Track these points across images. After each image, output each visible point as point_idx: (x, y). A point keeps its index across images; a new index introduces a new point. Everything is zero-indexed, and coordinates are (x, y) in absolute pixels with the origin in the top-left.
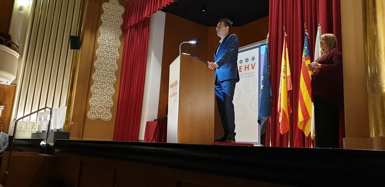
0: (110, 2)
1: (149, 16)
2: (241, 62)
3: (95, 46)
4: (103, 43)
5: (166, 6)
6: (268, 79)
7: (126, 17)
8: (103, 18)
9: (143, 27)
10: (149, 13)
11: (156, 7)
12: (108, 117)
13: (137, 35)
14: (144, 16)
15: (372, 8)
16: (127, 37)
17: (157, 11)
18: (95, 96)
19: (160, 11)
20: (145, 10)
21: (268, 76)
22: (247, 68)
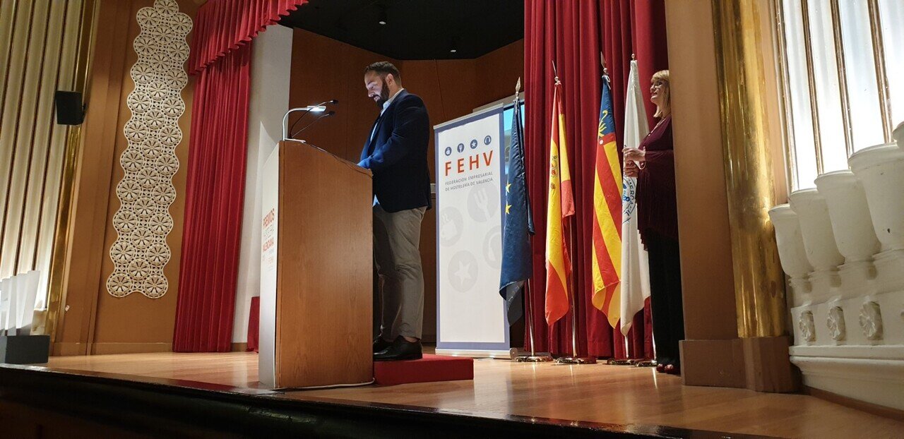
0: (155, 6)
1: (250, 39)
2: (461, 149)
3: (122, 115)
4: (140, 107)
5: (288, 14)
6: (520, 190)
7: (196, 41)
8: (140, 45)
9: (237, 65)
10: (250, 32)
11: (265, 16)
12: (158, 289)
13: (224, 85)
14: (238, 37)
15: (733, 20)
16: (199, 91)
17: (268, 27)
18: (123, 237)
19: (276, 26)
20: (240, 21)
21: (520, 182)
22: (475, 164)
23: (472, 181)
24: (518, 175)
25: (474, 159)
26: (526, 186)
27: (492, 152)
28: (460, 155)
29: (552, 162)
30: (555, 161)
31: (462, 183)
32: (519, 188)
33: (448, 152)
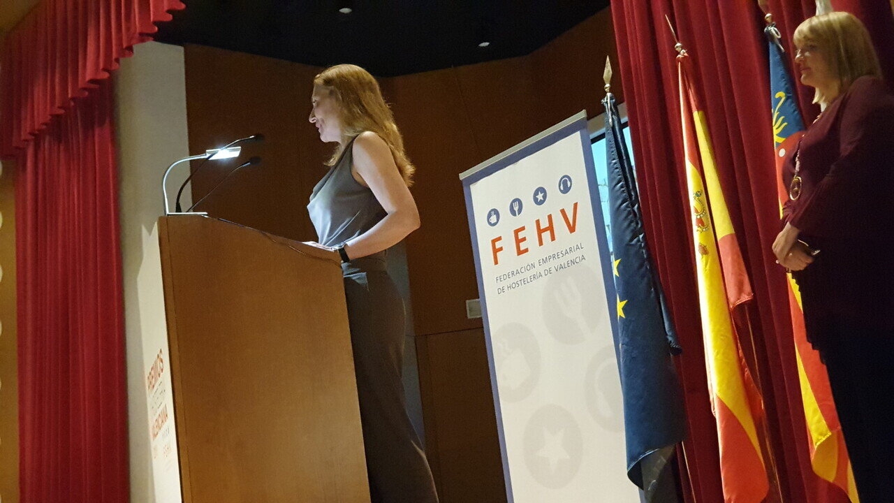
1: (106, 75)
2: (516, 209)
5: (170, 17)
6: (641, 266)
9: (88, 126)
10: (105, 61)
11: (128, 29)
14: (84, 77)
16: (25, 182)
17: (135, 47)
19: (151, 44)
20: (85, 47)
21: (637, 252)
22: (549, 232)
23: (546, 266)
24: (632, 240)
25: (544, 224)
26: (651, 258)
27: (576, 205)
28: (518, 221)
29: (693, 203)
30: (700, 201)
31: (528, 275)
32: (636, 265)
33: (493, 219)
